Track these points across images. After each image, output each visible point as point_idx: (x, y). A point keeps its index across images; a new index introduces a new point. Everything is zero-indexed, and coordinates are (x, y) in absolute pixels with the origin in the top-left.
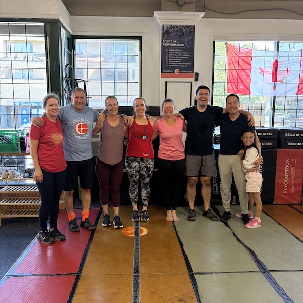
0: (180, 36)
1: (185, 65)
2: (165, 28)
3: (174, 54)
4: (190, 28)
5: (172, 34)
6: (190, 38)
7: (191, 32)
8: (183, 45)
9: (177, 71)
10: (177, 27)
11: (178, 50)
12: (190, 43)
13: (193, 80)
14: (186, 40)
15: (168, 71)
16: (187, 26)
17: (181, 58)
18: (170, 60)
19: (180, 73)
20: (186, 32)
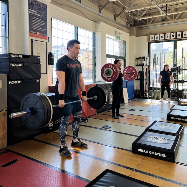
0: (39, 9)
1: (43, 30)
5: (35, 6)
6: (45, 12)
7: (45, 8)
8: (41, 16)
9: (38, 33)
10: (37, 2)
11: (38, 19)
12: (45, 16)
13: (47, 41)
14: (43, 13)
15: (33, 32)
16: (43, 4)
17: (40, 25)
18: (34, 24)
19: (40, 34)
20: (42, 7)
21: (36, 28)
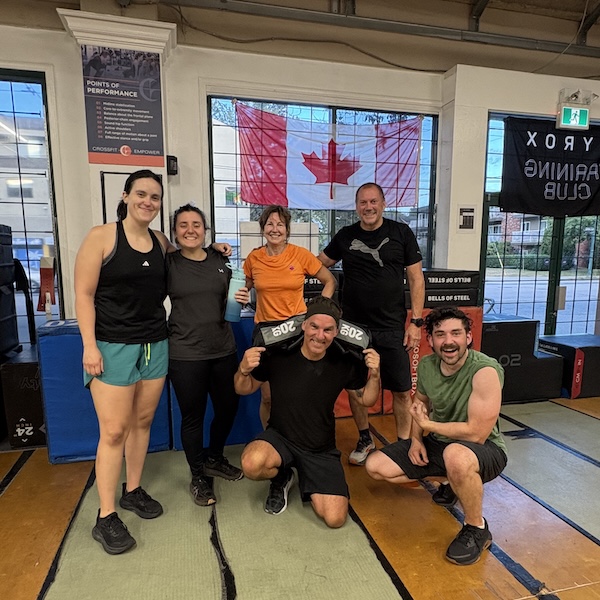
3: (116, 112)
4: (147, 58)
6: (151, 80)
8: (135, 94)
9: (125, 150)
10: (118, 53)
12: (152, 91)
13: (162, 171)
14: (141, 85)
15: (105, 149)
16: (140, 54)
17: (132, 123)
18: (108, 125)
19: (133, 153)
20: (139, 66)
21: (116, 136)
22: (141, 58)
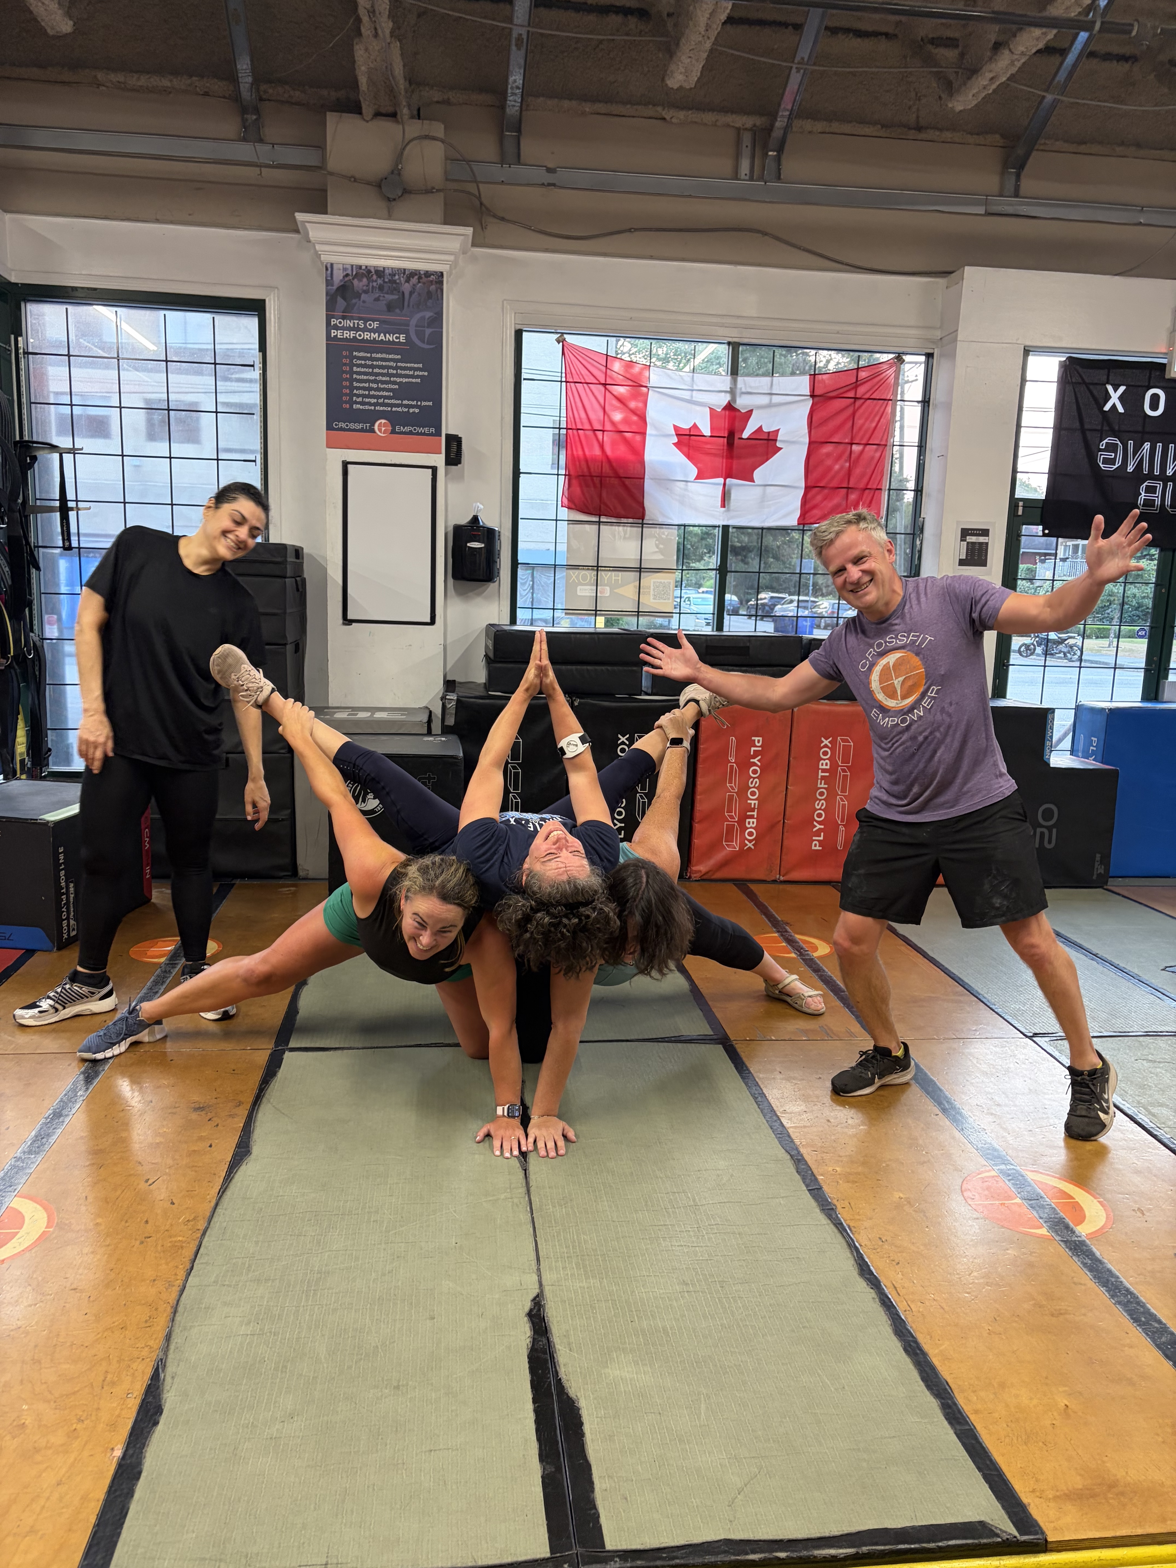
0: (390, 307)
1: (411, 406)
2: (338, 276)
3: (373, 367)
4: (424, 279)
5: (364, 297)
6: (428, 314)
7: (429, 294)
8: (402, 338)
9: (381, 426)
10: (380, 273)
11: (384, 356)
12: (428, 331)
13: (439, 460)
14: (413, 322)
15: (352, 426)
16: (414, 274)
17: (395, 383)
18: (358, 388)
19: (393, 432)
20: (411, 293)
21: (370, 404)
22: (414, 280)
